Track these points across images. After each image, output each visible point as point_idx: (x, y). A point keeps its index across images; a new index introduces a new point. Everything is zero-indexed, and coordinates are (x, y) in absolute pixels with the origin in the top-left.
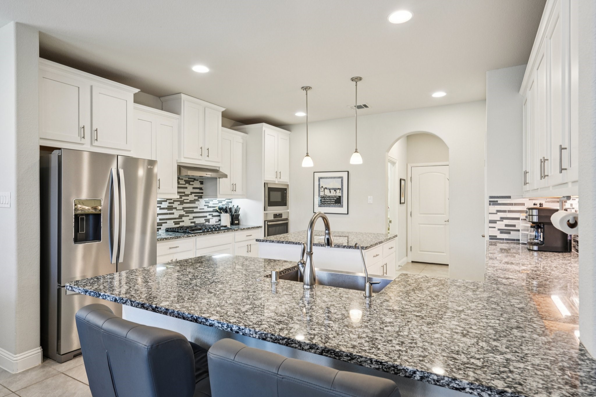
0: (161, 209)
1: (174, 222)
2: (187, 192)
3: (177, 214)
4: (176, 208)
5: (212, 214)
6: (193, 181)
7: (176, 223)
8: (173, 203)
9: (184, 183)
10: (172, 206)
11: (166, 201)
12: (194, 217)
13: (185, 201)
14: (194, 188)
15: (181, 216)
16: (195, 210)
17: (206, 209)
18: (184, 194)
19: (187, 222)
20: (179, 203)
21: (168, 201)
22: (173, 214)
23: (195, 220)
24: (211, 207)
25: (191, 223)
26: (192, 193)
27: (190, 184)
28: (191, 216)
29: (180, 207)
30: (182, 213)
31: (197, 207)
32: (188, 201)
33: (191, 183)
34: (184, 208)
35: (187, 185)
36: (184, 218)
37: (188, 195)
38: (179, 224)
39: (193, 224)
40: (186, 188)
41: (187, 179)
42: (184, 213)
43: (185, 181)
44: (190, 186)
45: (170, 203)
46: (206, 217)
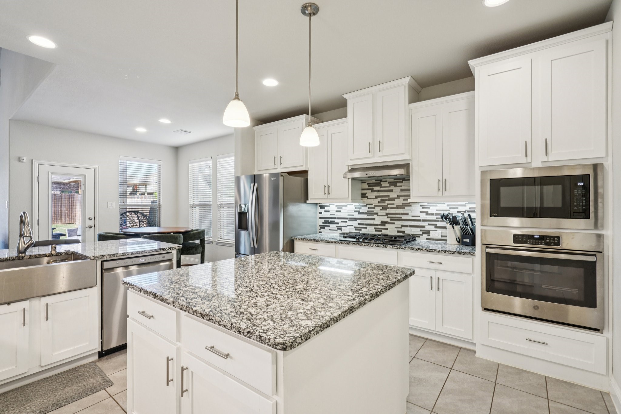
0: (360, 213)
1: (374, 228)
2: (392, 195)
3: (378, 220)
4: (377, 214)
5: (436, 225)
6: (402, 182)
7: (377, 230)
8: (374, 208)
9: (388, 185)
10: (373, 211)
11: (366, 206)
12: (402, 226)
13: (389, 206)
14: (402, 190)
15: (383, 223)
16: (404, 217)
17: (423, 216)
18: (388, 198)
19: (392, 230)
20: (381, 208)
21: (368, 206)
22: (374, 219)
23: (404, 229)
24: (433, 214)
25: (398, 232)
26: (399, 197)
27: (396, 186)
28: (399, 224)
29: (384, 212)
30: (386, 219)
31: (407, 214)
32: (394, 206)
33: (398, 184)
34: (387, 214)
35: (392, 188)
36: (387, 226)
37: (393, 199)
38: (381, 231)
39: (401, 234)
40: (391, 191)
41: (392, 180)
42: (388, 220)
43: (389, 183)
44: (396, 188)
45: (369, 208)
46: (424, 227)
